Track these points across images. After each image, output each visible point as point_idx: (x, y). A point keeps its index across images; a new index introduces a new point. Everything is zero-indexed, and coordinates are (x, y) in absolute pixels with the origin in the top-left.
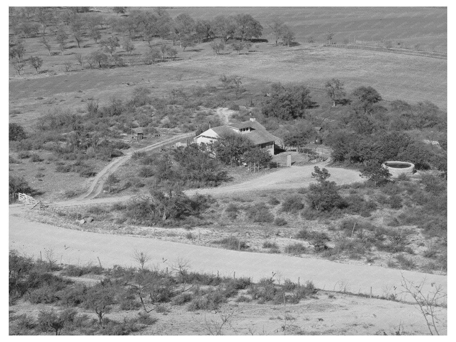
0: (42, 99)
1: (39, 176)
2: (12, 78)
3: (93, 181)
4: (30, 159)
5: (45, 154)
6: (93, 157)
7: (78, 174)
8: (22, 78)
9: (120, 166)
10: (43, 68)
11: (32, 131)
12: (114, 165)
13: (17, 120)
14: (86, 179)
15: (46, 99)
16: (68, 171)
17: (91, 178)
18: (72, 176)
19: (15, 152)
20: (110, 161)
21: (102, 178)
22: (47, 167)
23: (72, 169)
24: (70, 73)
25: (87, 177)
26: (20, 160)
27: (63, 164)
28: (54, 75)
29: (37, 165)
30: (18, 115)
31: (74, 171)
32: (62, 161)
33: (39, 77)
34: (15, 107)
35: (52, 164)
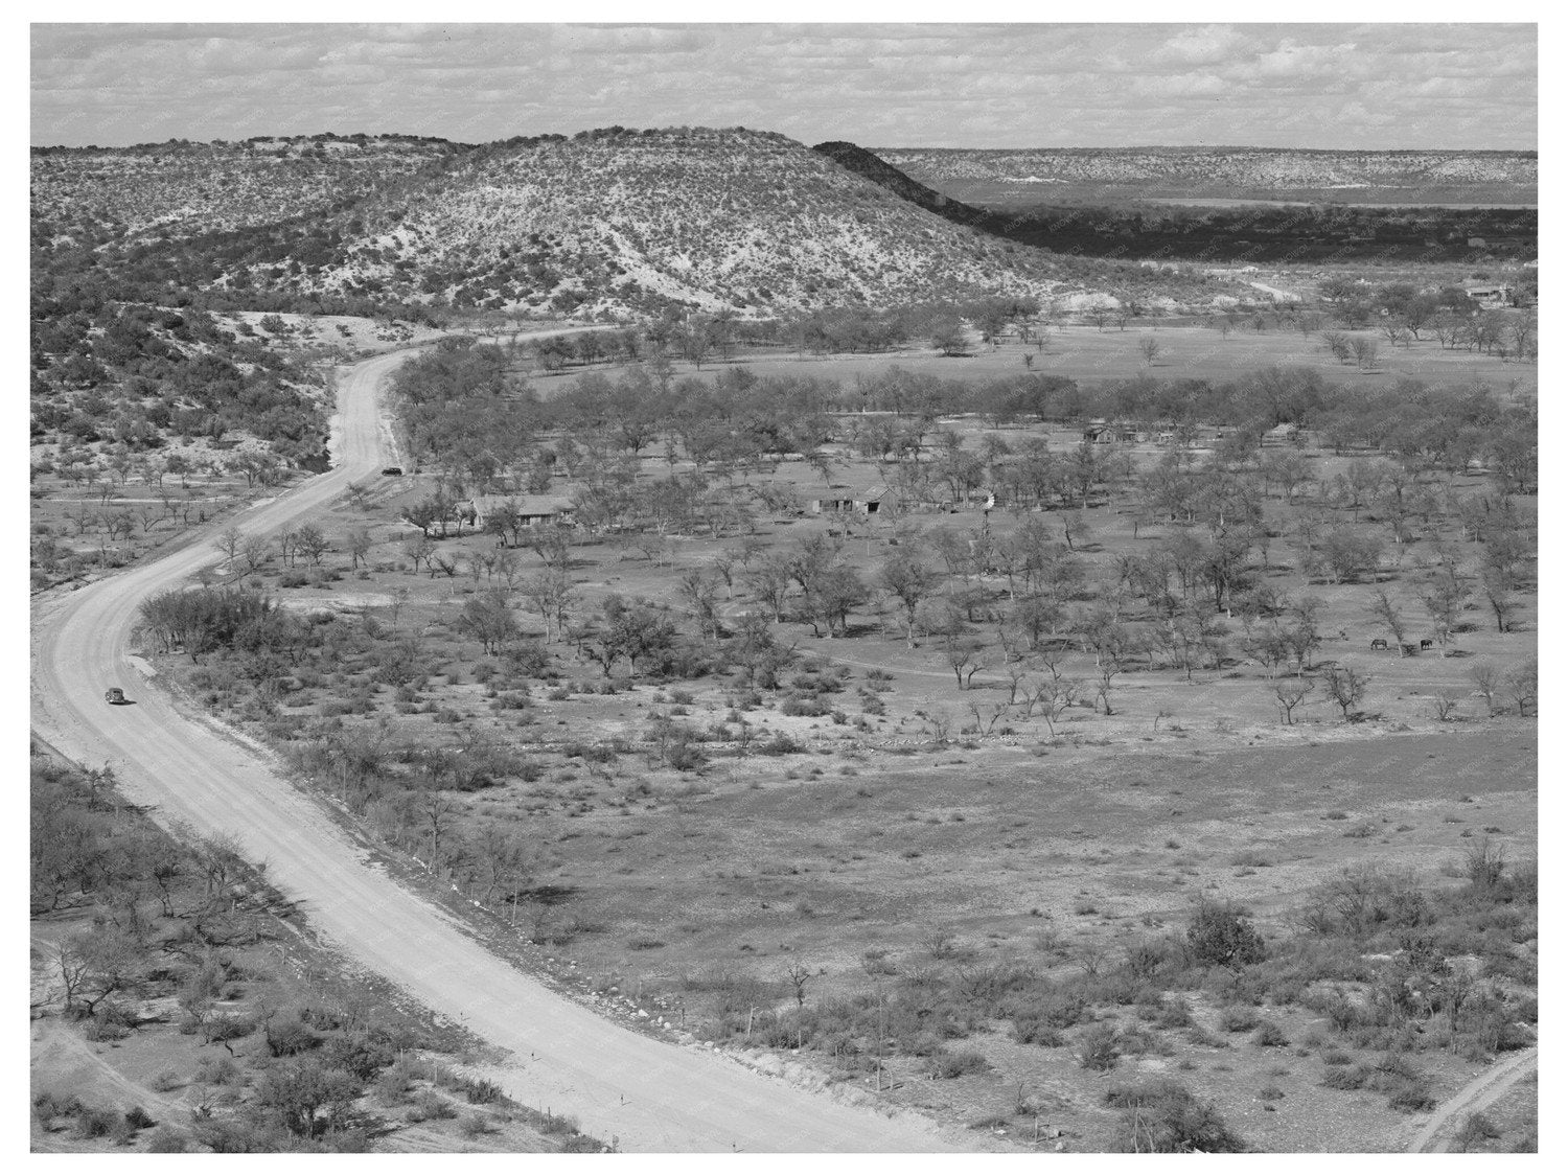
0: (1342, 817)
1: (1270, 1094)
2: (1267, 732)
3: (1423, 1126)
4: (1253, 1035)
5: (1301, 1024)
6: (1444, 1045)
7: (1384, 1101)
8: (1297, 735)
9: (1518, 1082)
10: (1368, 704)
11: (1286, 934)
12: (1499, 1078)
13: (1251, 887)
14: (1407, 1117)
15: (1354, 817)
16: (1356, 1085)
17: (1420, 1117)
18: (1365, 1103)
19: (1216, 1007)
20: (1488, 1062)
21: (1453, 1118)
22: (1298, 1069)
23: (1370, 1080)
24: (1450, 729)
25: (1409, 1113)
26: (1224, 1037)
27: (1344, 1061)
28: (1400, 729)
29: (1272, 1058)
30: (1256, 869)
31: (1374, 1088)
32: (1346, 1049)
33: (1350, 736)
34: (1254, 841)
35: (1316, 1056)
